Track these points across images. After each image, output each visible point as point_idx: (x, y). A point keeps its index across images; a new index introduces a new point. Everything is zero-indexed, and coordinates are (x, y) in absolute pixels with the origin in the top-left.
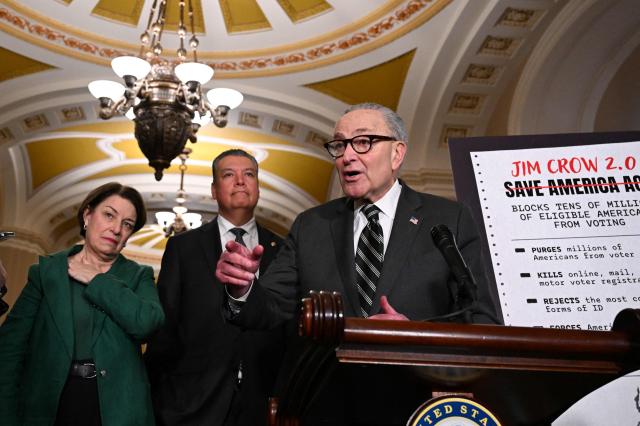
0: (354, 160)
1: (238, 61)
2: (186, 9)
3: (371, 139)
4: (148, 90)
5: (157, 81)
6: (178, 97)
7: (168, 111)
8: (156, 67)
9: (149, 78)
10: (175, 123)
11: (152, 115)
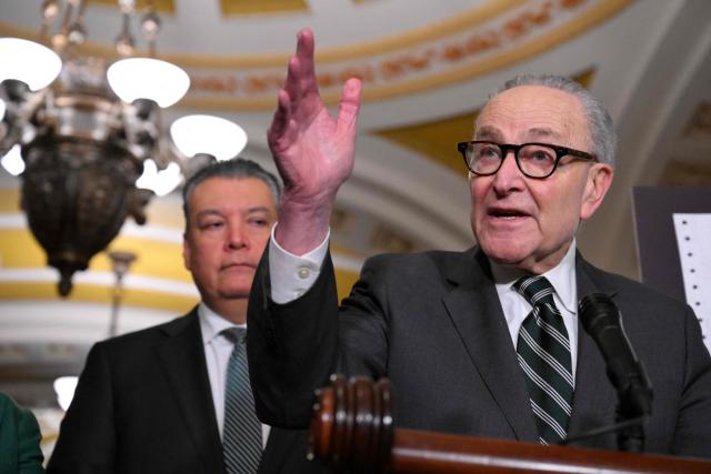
0: (516, 189)
1: (241, 76)
3: (559, 156)
4: (52, 112)
5: (69, 93)
6: (113, 129)
7: (91, 156)
8: (71, 67)
9: (56, 88)
10: (105, 181)
11: (57, 163)
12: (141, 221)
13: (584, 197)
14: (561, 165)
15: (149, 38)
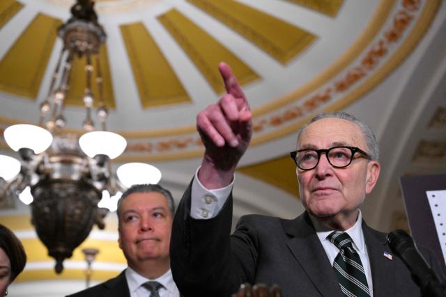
0: (328, 175)
1: (155, 142)
2: (94, 75)
3: (353, 153)
4: (48, 166)
5: (58, 155)
6: (83, 173)
7: (71, 190)
8: (59, 140)
9: (49, 152)
10: (80, 204)
11: (52, 195)
12: (102, 227)
13: (367, 180)
14: (355, 158)
15: (102, 120)
